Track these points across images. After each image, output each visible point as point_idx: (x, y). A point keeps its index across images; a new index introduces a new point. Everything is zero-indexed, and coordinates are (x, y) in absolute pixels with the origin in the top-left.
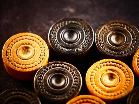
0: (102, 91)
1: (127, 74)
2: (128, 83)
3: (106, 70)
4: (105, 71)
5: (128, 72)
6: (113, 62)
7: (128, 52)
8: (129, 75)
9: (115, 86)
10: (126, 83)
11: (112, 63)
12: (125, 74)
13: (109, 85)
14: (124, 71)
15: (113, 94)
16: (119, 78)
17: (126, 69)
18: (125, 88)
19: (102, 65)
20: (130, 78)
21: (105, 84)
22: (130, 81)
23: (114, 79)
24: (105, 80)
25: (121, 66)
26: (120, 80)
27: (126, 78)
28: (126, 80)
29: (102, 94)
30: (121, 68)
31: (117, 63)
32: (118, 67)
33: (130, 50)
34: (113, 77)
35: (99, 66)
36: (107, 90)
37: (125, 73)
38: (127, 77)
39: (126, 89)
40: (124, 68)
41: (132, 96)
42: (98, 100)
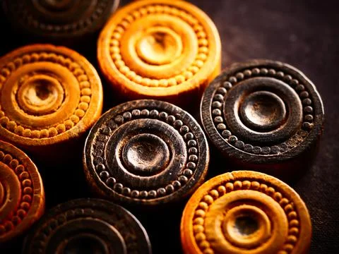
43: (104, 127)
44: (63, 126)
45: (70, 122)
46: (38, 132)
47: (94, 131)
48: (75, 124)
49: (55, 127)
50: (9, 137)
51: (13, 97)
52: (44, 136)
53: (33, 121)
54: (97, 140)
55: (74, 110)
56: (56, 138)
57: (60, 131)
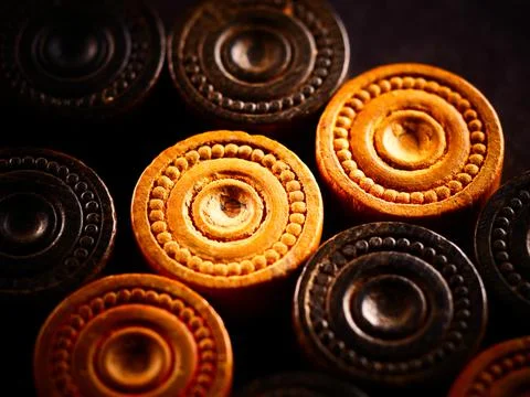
0: (193, 254)
1: (292, 190)
2: (296, 222)
3: (213, 176)
4: (207, 180)
5: (296, 178)
6: (240, 143)
7: (297, 101)
8: (302, 189)
9: (247, 236)
10: (289, 222)
11: (235, 148)
12: (285, 187)
13: (222, 232)
14: (282, 176)
15: (238, 267)
16: (264, 203)
17: (291, 170)
18: (286, 242)
19: (196, 154)
20: (304, 201)
21: (205, 227)
22: (305, 213)
23: (242, 209)
24: (205, 214)
25: (270, 157)
26: (265, 210)
27: (290, 203)
28: (291, 212)
29: (196, 268)
30: (269, 165)
31: (254, 146)
32: (258, 160)
33: (307, 95)
34: (240, 199)
35: (183, 161)
36: (214, 253)
37: (288, 185)
38: (295, 200)
39: (290, 247)
40: (281, 164)
41: (314, 273)
42: (178, 292)
43: (325, 262)
44: (263, 259)
45: (273, 253)
46: (224, 268)
47: (310, 269)
48: (282, 256)
49: (250, 259)
50: (179, 274)
51: (185, 212)
52: (232, 273)
53: (215, 249)
54: (316, 281)
55: (279, 234)
56: (253, 277)
57: (258, 267)
